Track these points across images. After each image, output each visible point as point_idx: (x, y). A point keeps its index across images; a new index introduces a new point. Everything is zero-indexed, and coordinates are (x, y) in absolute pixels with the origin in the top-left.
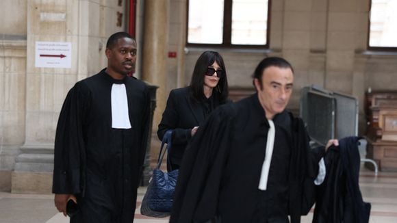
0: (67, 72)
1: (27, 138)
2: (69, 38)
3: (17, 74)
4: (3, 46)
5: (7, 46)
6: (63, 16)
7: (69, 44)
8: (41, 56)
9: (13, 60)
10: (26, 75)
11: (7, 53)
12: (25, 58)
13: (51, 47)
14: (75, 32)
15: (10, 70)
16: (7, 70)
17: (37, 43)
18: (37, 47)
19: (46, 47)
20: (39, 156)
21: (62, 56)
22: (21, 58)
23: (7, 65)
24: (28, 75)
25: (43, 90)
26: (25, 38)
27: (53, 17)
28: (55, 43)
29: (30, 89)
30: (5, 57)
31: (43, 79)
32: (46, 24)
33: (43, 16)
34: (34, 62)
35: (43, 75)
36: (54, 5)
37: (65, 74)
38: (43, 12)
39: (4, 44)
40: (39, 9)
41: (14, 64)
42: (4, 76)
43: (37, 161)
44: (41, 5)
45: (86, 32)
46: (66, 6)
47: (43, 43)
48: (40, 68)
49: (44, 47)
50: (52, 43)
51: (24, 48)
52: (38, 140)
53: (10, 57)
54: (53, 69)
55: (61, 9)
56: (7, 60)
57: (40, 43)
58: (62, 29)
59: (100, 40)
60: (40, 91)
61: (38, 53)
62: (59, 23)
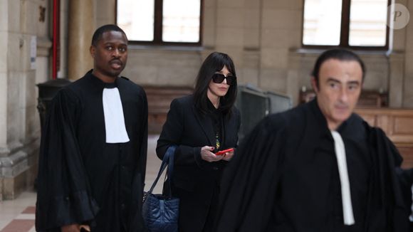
45: (6, 27)
59: (20, 36)
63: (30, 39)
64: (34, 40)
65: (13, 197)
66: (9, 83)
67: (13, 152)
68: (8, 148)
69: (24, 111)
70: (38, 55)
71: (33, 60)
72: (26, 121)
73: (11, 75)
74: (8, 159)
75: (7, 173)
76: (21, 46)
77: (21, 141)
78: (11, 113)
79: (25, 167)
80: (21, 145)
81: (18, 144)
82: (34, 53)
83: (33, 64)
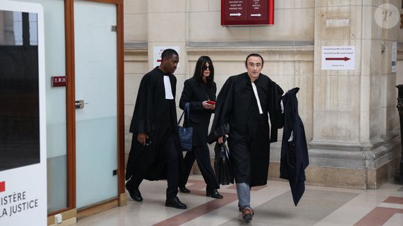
0: (351, 74)
1: (315, 135)
2: (352, 41)
3: (305, 76)
4: (293, 51)
5: (297, 51)
6: (347, 21)
7: (353, 47)
8: (327, 59)
9: (302, 64)
10: (313, 77)
11: (297, 58)
12: (313, 61)
13: (336, 51)
14: (358, 36)
15: (299, 73)
16: (297, 73)
17: (323, 47)
18: (323, 51)
19: (331, 51)
20: (326, 152)
21: (346, 59)
22: (309, 61)
23: (297, 69)
24: (315, 77)
25: (328, 90)
26: (313, 44)
27: (338, 23)
28: (340, 47)
29: (317, 90)
30: (295, 61)
31: (329, 80)
32: (332, 30)
33: (329, 22)
34: (320, 66)
35: (328, 77)
36: (339, 12)
37: (349, 76)
38: (329, 19)
39: (294, 49)
40: (325, 16)
41: (303, 67)
42: (294, 79)
43: (324, 156)
44: (327, 12)
45: (369, 35)
46: (350, 13)
47: (329, 47)
48: (326, 71)
49: (329, 51)
50: (337, 47)
51: (312, 53)
52: (324, 137)
53: (299, 61)
54: (338, 71)
55: (346, 15)
56: (297, 64)
57: (326, 47)
58: (347, 33)
59: (383, 42)
60: (326, 91)
61: (324, 56)
62: (344, 28)
63: (392, 45)
64: (395, 46)
65: (376, 187)
66: (371, 85)
67: (376, 146)
68: (371, 143)
69: (385, 109)
70: (397, 60)
71: (393, 64)
72: (387, 118)
73: (374, 78)
74: (371, 152)
75: (370, 165)
76: (383, 52)
77: (382, 137)
78: (373, 112)
79: (386, 161)
80: (382, 141)
81: (380, 140)
82: (394, 58)
83: (393, 67)
